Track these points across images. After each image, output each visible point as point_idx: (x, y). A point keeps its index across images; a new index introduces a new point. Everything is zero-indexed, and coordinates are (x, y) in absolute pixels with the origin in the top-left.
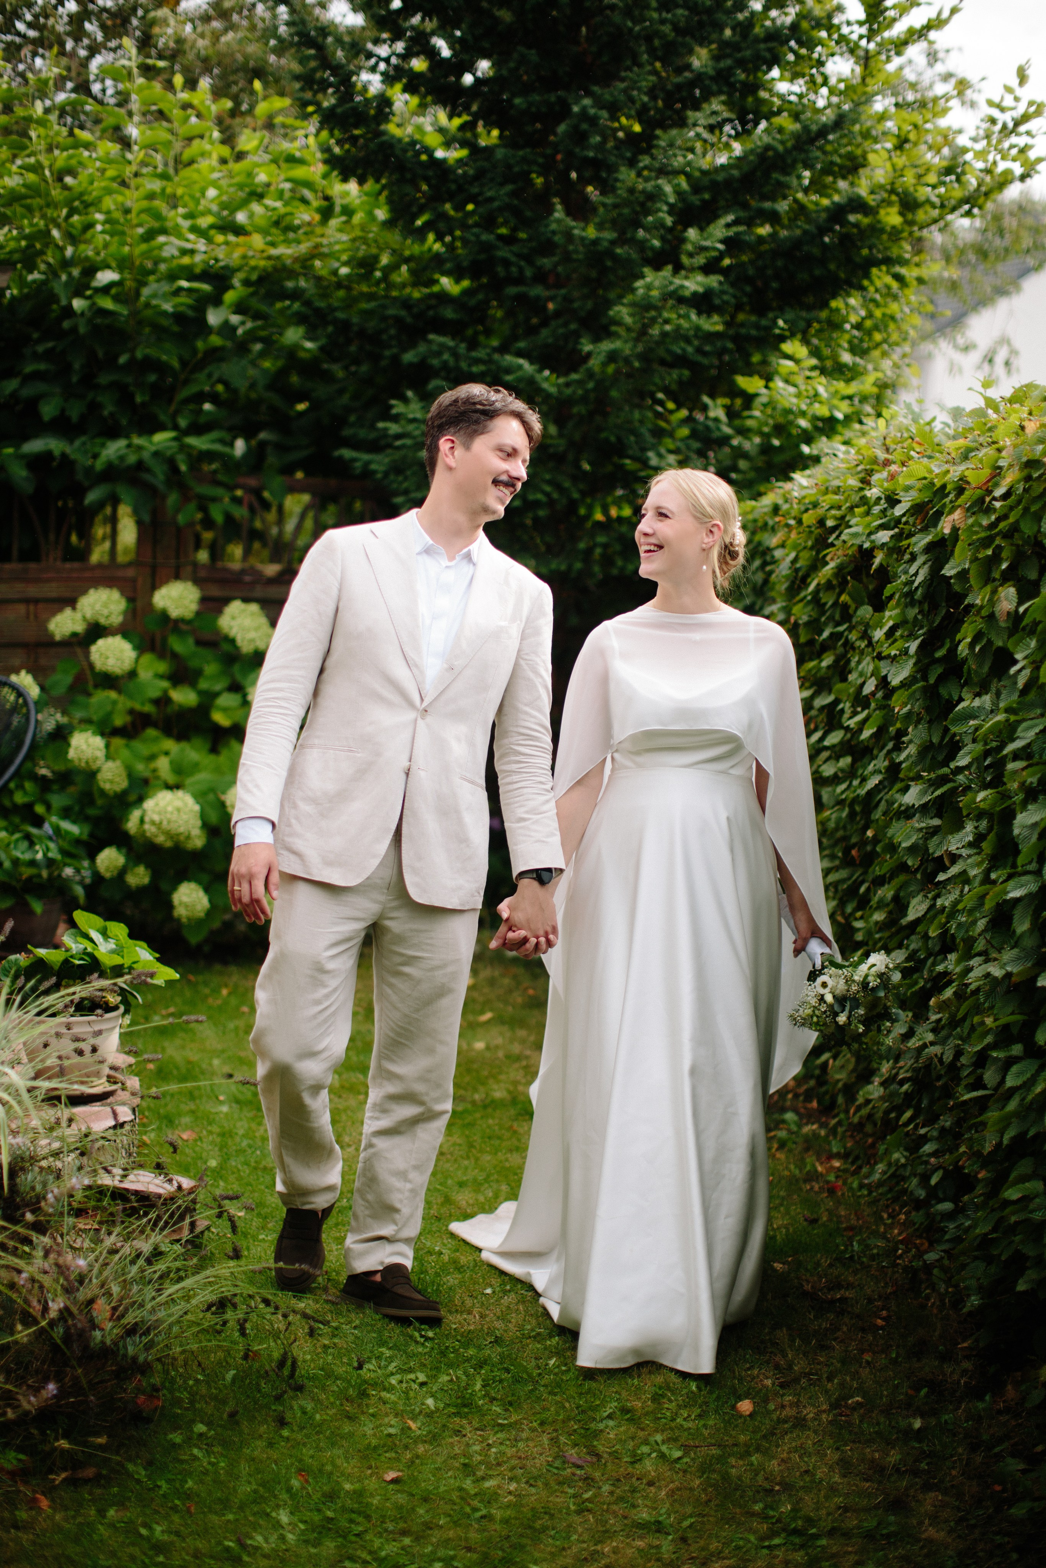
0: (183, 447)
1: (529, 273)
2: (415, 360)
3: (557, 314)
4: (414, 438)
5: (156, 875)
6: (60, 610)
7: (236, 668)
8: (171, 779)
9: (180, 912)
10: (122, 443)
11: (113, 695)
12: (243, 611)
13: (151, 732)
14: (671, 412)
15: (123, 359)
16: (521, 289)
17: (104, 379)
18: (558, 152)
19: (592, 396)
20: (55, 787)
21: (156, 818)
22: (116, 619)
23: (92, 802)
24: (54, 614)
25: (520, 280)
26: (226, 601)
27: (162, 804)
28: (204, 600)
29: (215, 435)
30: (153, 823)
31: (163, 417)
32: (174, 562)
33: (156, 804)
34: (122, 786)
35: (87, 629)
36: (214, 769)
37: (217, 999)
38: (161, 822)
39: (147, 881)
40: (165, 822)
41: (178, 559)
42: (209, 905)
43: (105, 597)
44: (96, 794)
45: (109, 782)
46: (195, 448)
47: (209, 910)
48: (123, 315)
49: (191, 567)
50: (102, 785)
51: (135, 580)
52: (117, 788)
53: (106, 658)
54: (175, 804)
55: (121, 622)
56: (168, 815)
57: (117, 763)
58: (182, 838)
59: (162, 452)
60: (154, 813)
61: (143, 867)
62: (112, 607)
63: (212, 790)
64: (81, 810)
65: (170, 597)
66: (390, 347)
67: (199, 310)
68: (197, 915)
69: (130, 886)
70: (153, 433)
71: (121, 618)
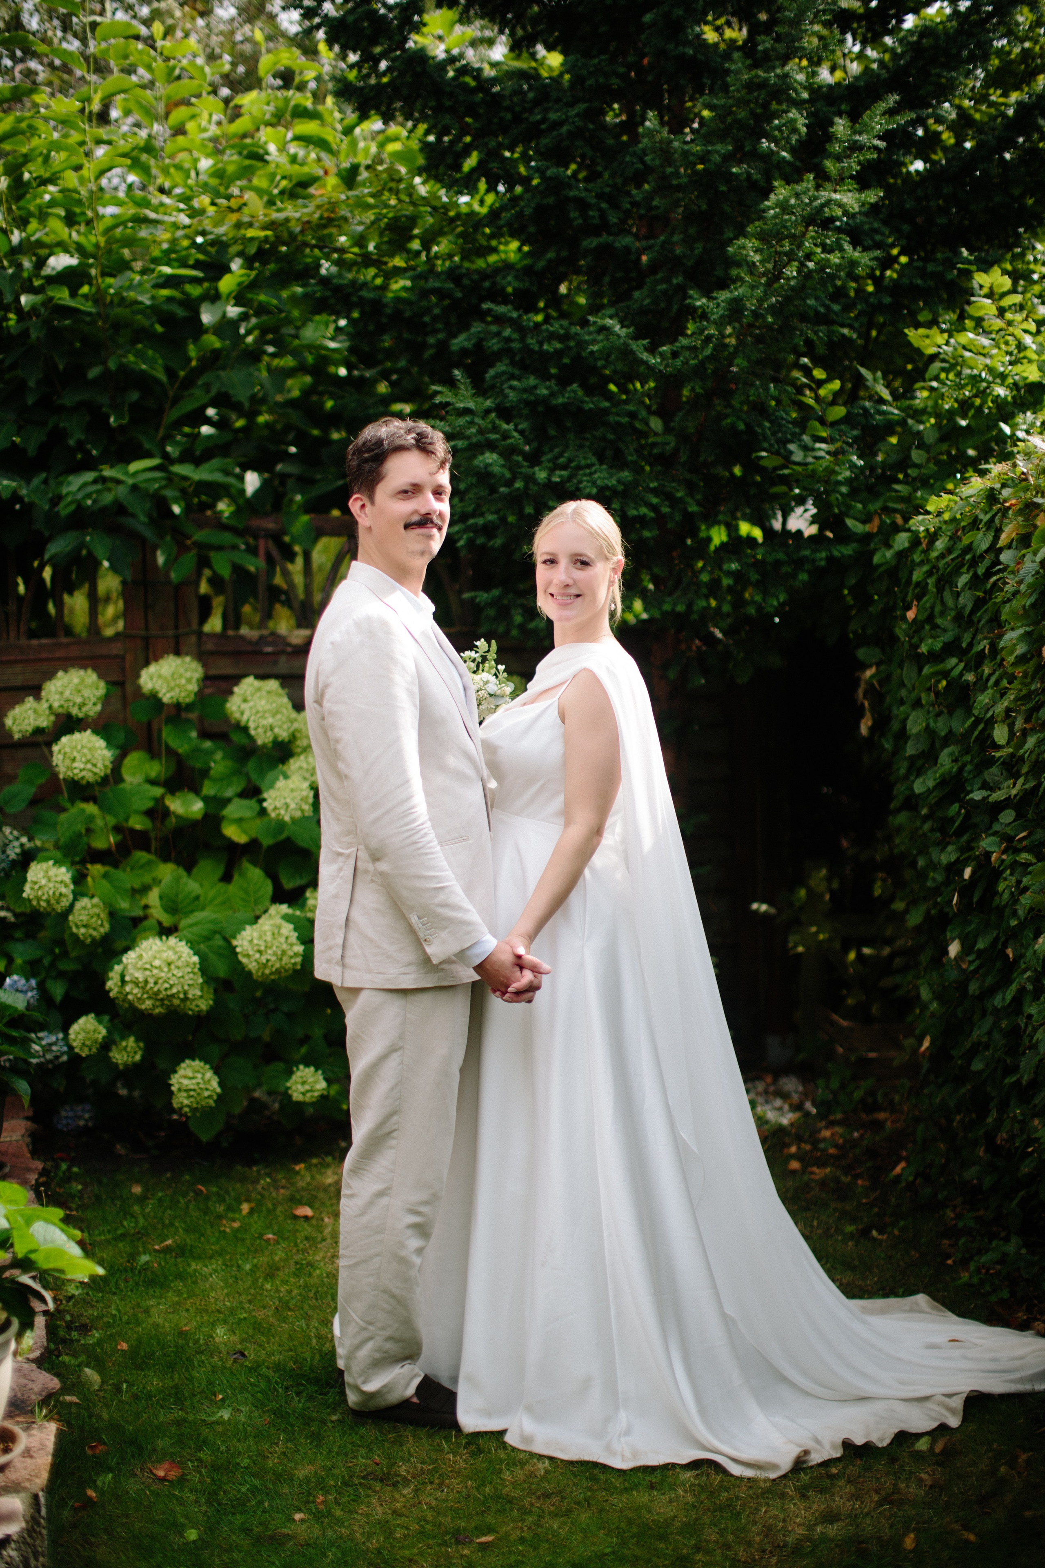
0: (171, 479)
1: (613, 219)
2: (468, 345)
3: (654, 268)
4: (468, 438)
5: (150, 1051)
6: (21, 701)
7: (251, 766)
8: (167, 920)
9: (181, 1100)
10: (90, 476)
11: (91, 808)
12: (259, 689)
13: (141, 856)
14: (820, 383)
15: (94, 373)
16: (604, 238)
17: (69, 399)
18: (643, 56)
19: (710, 367)
20: (18, 934)
21: (140, 976)
22: (93, 709)
23: (65, 954)
24: (12, 706)
25: (604, 227)
26: (237, 679)
27: (146, 957)
28: (207, 679)
29: (215, 462)
30: (136, 983)
31: (147, 445)
32: (171, 633)
33: (140, 957)
34: (102, 930)
35: (55, 723)
36: (223, 903)
37: (234, 1220)
38: (146, 982)
39: (138, 1057)
40: (151, 981)
41: (176, 627)
42: (219, 1090)
43: (76, 681)
44: (69, 943)
45: (85, 926)
46: (185, 478)
47: (219, 1096)
48: (89, 314)
49: (193, 639)
50: (74, 930)
51: (122, 658)
52: (95, 933)
53: (74, 760)
54: (165, 955)
55: (100, 714)
56: (155, 971)
57: (96, 900)
58: (176, 1002)
59: (143, 486)
60: (138, 969)
61: (132, 1039)
62: (86, 693)
63: (215, 932)
64: (53, 964)
65: (160, 676)
66: (435, 331)
67: (192, 306)
68: (203, 1103)
69: (117, 1065)
70: (128, 462)
71: (99, 708)
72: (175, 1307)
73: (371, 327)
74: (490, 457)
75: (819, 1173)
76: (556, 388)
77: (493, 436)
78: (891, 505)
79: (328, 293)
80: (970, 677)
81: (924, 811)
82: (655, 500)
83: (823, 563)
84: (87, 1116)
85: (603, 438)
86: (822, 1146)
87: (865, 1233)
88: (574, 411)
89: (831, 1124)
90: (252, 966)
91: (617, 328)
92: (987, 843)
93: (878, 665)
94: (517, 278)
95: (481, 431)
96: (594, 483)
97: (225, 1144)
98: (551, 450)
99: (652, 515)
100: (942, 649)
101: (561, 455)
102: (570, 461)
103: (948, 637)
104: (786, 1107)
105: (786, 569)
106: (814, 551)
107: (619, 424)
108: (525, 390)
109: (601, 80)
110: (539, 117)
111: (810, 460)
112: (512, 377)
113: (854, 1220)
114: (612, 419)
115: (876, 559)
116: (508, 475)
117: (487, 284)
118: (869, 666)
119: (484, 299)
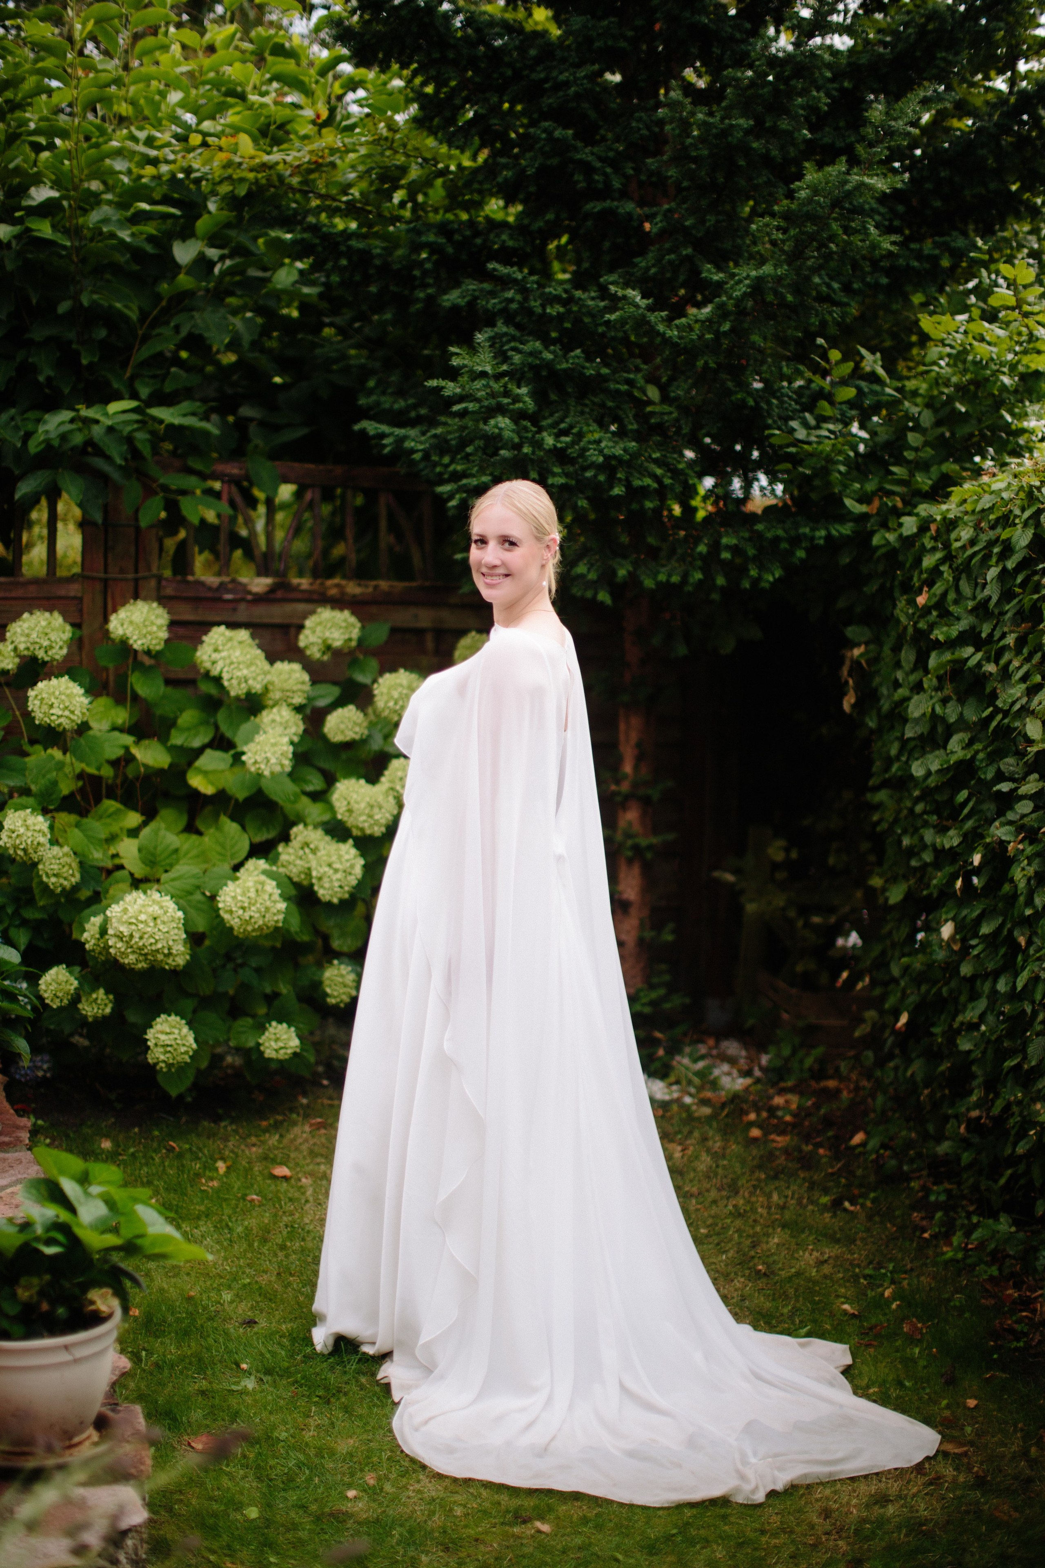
0: (145, 421)
1: (617, 184)
2: (462, 302)
4: (481, 400)
5: (121, 1003)
7: (221, 716)
8: (139, 871)
9: (156, 1056)
10: (65, 416)
11: (57, 753)
12: (230, 639)
13: (109, 804)
14: (835, 364)
15: (63, 307)
16: (608, 204)
17: (38, 334)
18: (654, 20)
21: (125, 930)
22: (59, 653)
23: (31, 901)
25: (605, 193)
26: (206, 626)
27: (132, 911)
28: (173, 625)
29: (187, 405)
30: (120, 937)
31: (116, 384)
32: (131, 576)
33: (125, 911)
34: (73, 880)
35: (20, 667)
36: (197, 856)
37: (212, 1179)
38: (131, 936)
39: (108, 1010)
40: (137, 935)
41: (136, 571)
42: (195, 1046)
43: (43, 623)
44: (36, 891)
45: (55, 875)
46: (161, 422)
47: (195, 1052)
48: (64, 247)
49: (153, 583)
50: (45, 879)
51: (80, 599)
52: (65, 883)
53: (51, 706)
54: (150, 910)
55: (66, 658)
56: (141, 926)
57: (66, 849)
58: (160, 957)
59: (118, 428)
60: (123, 923)
61: (101, 991)
62: (53, 636)
63: (198, 887)
64: (16, 913)
65: (131, 622)
66: (425, 286)
67: (163, 243)
68: (179, 1059)
69: (86, 1017)
70: (107, 402)
71: (65, 651)
73: (358, 278)
74: (503, 422)
75: (781, 1141)
76: (560, 353)
77: (506, 401)
78: (888, 487)
79: (317, 241)
80: (991, 668)
81: (916, 793)
82: (659, 472)
83: (822, 542)
84: (45, 1066)
85: (603, 405)
86: (780, 1113)
87: (837, 1204)
88: (574, 376)
89: (782, 1091)
90: (235, 922)
91: (638, 299)
92: (1000, 831)
93: (867, 644)
94: (511, 237)
95: (493, 395)
96: (601, 451)
97: (189, 1099)
98: (551, 415)
99: (655, 485)
100: (958, 637)
101: (562, 420)
102: (571, 427)
103: (963, 625)
104: (735, 1072)
105: (784, 545)
106: (813, 530)
107: (618, 391)
108: (531, 354)
109: (610, 43)
110: (542, 75)
111: (813, 439)
112: (513, 338)
113: (826, 1191)
114: (612, 386)
115: (876, 540)
116: (517, 440)
117: (479, 241)
118: (858, 645)
119: (490, 259)
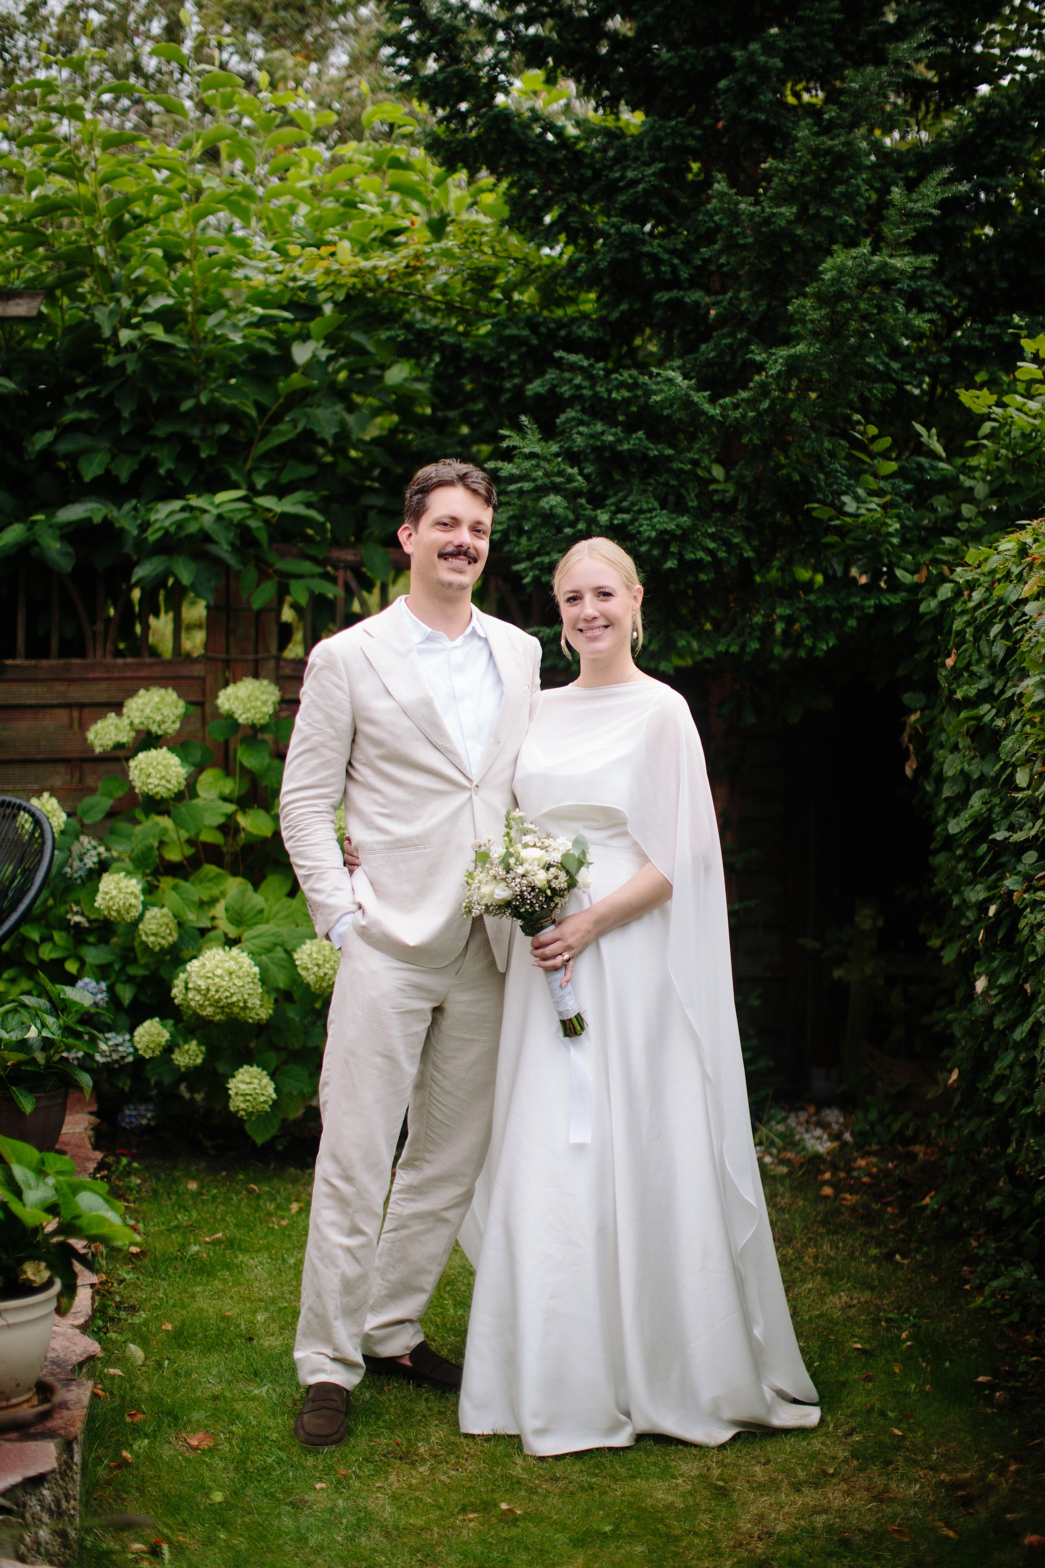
0: (256, 510)
1: (684, 274)
2: (542, 390)
3: (722, 320)
4: (534, 480)
5: (212, 1054)
6: (103, 716)
8: (233, 932)
9: (237, 1104)
10: (177, 504)
11: (165, 822)
13: (210, 869)
14: (874, 439)
15: (187, 405)
16: (675, 294)
17: (161, 431)
18: (718, 120)
19: (768, 419)
20: (91, 939)
21: (203, 983)
22: (172, 727)
23: (135, 960)
24: (95, 720)
25: (674, 283)
27: (209, 965)
28: (282, 702)
29: (299, 495)
30: (198, 990)
31: (235, 477)
32: (250, 657)
33: (203, 965)
34: (170, 939)
35: (135, 739)
36: (287, 917)
37: (283, 1218)
38: (208, 990)
39: (199, 1061)
40: (213, 989)
41: (256, 652)
42: (274, 1096)
43: (157, 699)
44: (138, 950)
45: (154, 935)
46: (269, 510)
47: (274, 1102)
48: (184, 350)
49: (272, 664)
50: (144, 938)
51: (203, 679)
52: (163, 942)
53: (149, 776)
54: (227, 965)
55: (179, 732)
56: (217, 980)
57: (165, 910)
58: (236, 1010)
59: (226, 515)
60: (201, 977)
61: (194, 1043)
62: (166, 711)
63: (276, 945)
64: (122, 970)
65: (237, 698)
66: (512, 376)
67: (284, 344)
68: (259, 1107)
69: (178, 1067)
70: (214, 492)
71: (177, 725)
72: (219, 1294)
73: (451, 371)
74: (553, 501)
75: (850, 1199)
76: (622, 435)
77: (558, 480)
78: (939, 556)
79: (411, 337)
80: (1000, 723)
81: (959, 852)
82: (712, 545)
83: (871, 611)
84: (149, 1115)
85: (666, 484)
86: (855, 1174)
87: (889, 1256)
88: (639, 457)
89: (865, 1155)
90: (310, 978)
91: (679, 379)
92: (1011, 883)
93: (922, 710)
94: (591, 328)
95: (547, 475)
96: (653, 527)
97: (280, 1148)
98: (616, 494)
99: (709, 559)
100: (977, 695)
101: (624, 499)
102: (633, 504)
103: (983, 684)
104: (825, 1136)
105: (836, 615)
106: (863, 599)
107: (681, 471)
108: (592, 436)
109: (678, 142)
110: (618, 175)
111: (863, 511)
112: (581, 423)
113: (879, 1245)
114: (675, 465)
115: (923, 608)
116: (571, 517)
117: (563, 333)
118: (914, 711)
119: (557, 347)
